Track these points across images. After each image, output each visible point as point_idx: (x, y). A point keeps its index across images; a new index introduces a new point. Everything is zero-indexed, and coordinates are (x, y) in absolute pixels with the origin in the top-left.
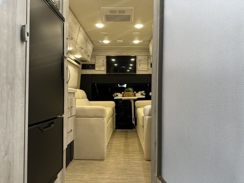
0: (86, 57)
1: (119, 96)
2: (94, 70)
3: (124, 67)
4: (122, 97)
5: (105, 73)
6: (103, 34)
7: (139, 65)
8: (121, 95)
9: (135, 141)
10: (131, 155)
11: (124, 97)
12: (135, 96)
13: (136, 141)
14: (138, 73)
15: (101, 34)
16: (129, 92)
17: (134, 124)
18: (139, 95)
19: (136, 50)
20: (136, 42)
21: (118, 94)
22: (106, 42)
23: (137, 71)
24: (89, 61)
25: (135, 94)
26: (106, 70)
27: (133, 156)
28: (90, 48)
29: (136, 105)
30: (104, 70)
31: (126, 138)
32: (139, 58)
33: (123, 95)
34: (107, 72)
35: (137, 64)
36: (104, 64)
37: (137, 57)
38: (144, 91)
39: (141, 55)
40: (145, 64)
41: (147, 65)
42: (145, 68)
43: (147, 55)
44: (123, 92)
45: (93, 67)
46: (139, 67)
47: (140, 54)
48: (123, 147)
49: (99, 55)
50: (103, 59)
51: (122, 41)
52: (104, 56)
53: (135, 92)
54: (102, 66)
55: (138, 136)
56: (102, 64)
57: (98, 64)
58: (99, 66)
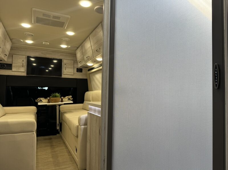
0: (3, 57)
1: (43, 102)
2: (11, 71)
3: (43, 67)
4: (48, 103)
5: (25, 74)
6: (28, 34)
7: (64, 69)
8: (47, 100)
9: (62, 149)
10: (63, 167)
11: (50, 103)
12: (62, 101)
13: (64, 149)
14: (63, 76)
15: (25, 33)
16: (56, 98)
17: (58, 129)
18: (66, 100)
19: (62, 54)
20: (64, 46)
21: (42, 99)
22: (29, 42)
23: (62, 74)
24: (5, 61)
25: (62, 99)
26: (26, 72)
27: (66, 168)
28: (8, 46)
29: (61, 110)
30: (24, 71)
31: (52, 146)
32: (64, 62)
33: (49, 100)
34: (27, 74)
35: (62, 68)
36: (24, 65)
37: (63, 60)
38: (71, 96)
40: (71, 68)
41: (73, 69)
42: (71, 72)
43: (73, 60)
44: (49, 97)
45: (9, 66)
46: (65, 71)
47: (66, 58)
48: (51, 159)
49: (18, 54)
50: (23, 59)
51: (49, 44)
52: (25, 56)
53: (62, 97)
54: (21, 67)
55: (64, 143)
56: (22, 65)
57: (16, 64)
58: (17, 67)
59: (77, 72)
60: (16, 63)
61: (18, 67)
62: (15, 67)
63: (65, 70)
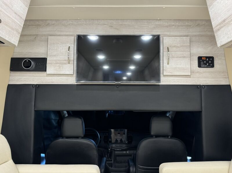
2: (44, 74)
23: (161, 75)
26: (75, 75)
30: (71, 73)
34: (78, 79)
35: (161, 59)
36: (72, 58)
37: (161, 38)
39: (172, 34)
40: (184, 57)
41: (188, 60)
42: (183, 69)
45: (40, 64)
46: (168, 66)
47: (168, 33)
50: (68, 45)
52: (72, 38)
54: (65, 64)
56: (67, 59)
57: (55, 58)
58: (56, 63)
59: (200, 66)
60: (55, 56)
61: (58, 65)
62: (51, 64)
63: (168, 64)
